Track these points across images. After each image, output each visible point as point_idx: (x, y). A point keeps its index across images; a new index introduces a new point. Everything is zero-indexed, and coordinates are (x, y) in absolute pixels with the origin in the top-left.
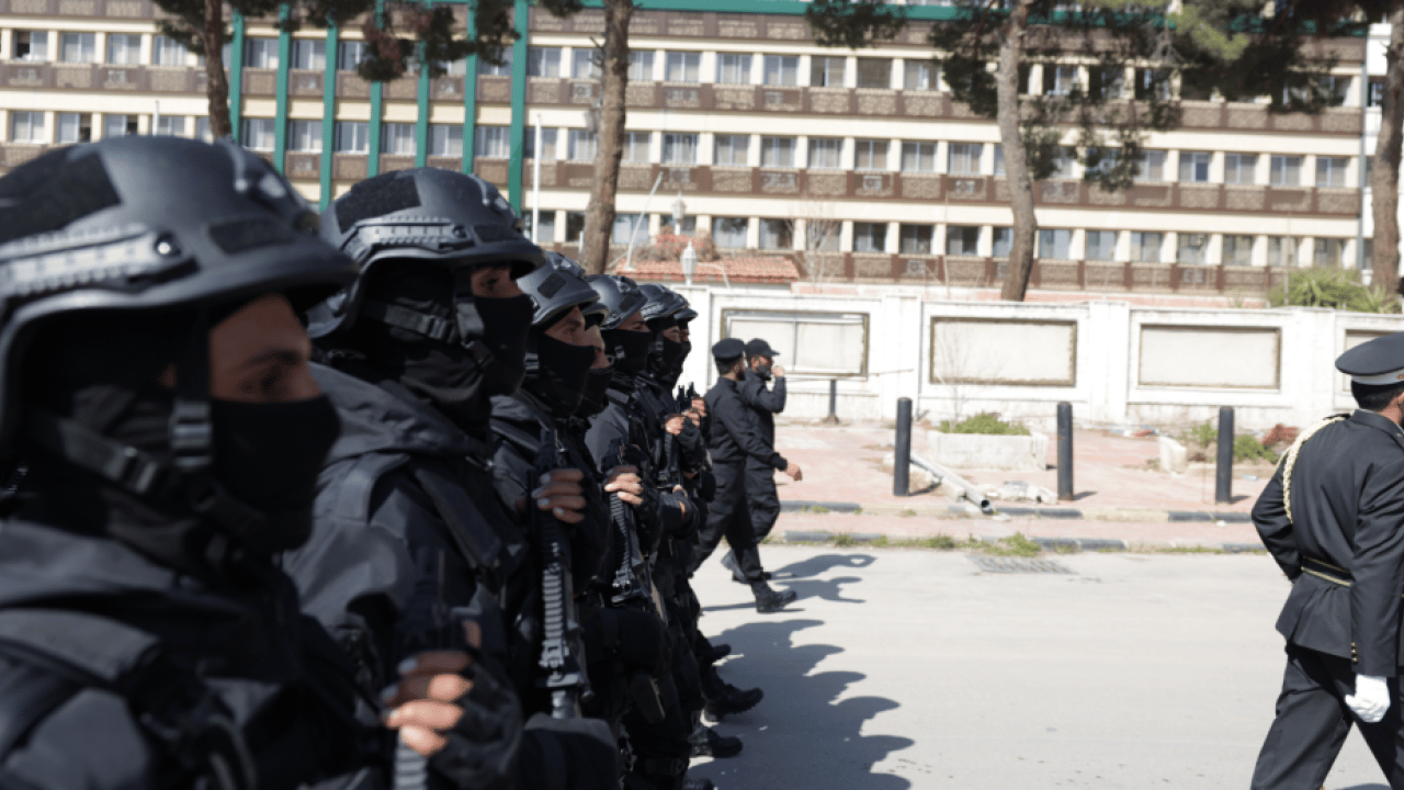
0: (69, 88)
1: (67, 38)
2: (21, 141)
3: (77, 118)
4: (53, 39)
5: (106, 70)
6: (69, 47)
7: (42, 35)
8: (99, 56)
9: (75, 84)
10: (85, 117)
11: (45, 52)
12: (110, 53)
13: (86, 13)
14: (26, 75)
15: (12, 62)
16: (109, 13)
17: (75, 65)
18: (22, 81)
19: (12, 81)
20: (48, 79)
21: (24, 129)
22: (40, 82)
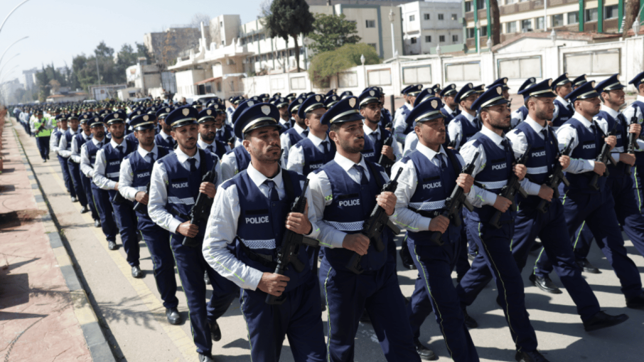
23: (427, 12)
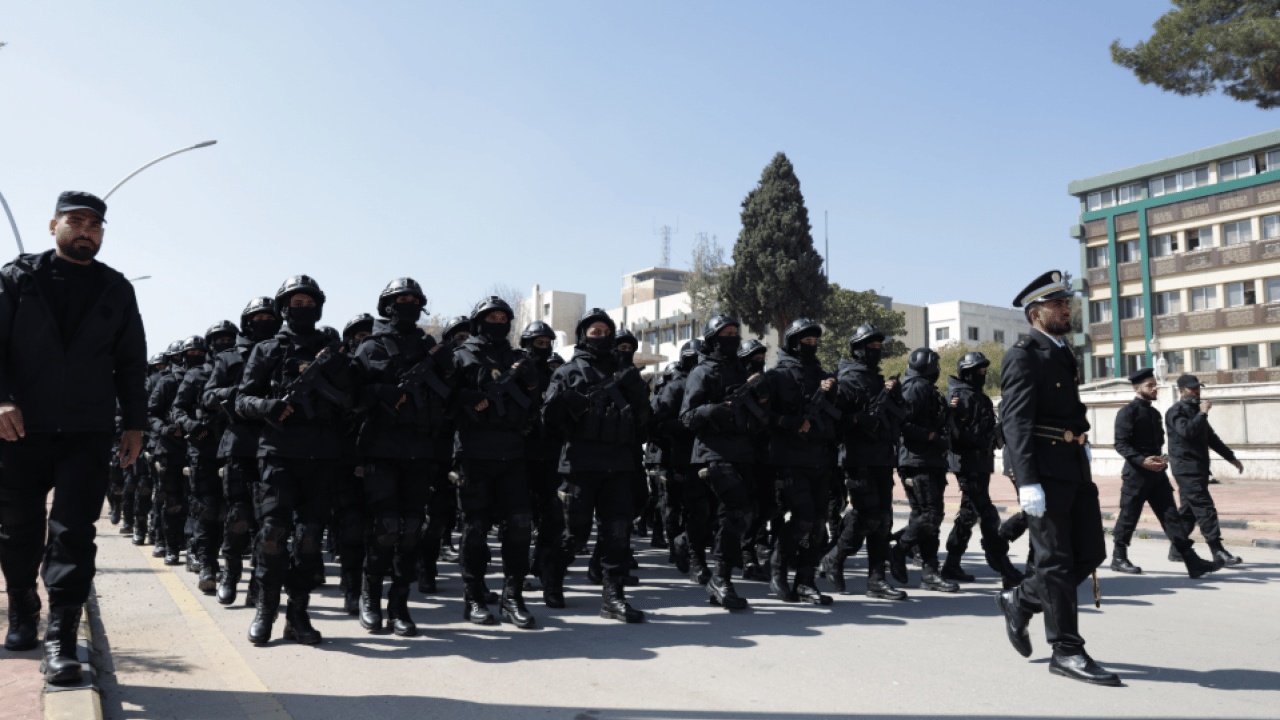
0: (1233, 264)
1: (1227, 227)
2: (1200, 309)
3: (1242, 286)
4: (1216, 231)
5: (1263, 244)
6: (1229, 234)
7: (1208, 230)
8: (1255, 234)
9: (1237, 260)
10: (1249, 284)
11: (1211, 242)
12: (1264, 232)
13: (1242, 205)
14: (1198, 262)
15: (1187, 254)
16: (1260, 201)
17: (1237, 246)
18: (1194, 266)
19: (1188, 268)
20: (1216, 261)
21: (1200, 301)
22: (1210, 265)
23: (974, 325)
